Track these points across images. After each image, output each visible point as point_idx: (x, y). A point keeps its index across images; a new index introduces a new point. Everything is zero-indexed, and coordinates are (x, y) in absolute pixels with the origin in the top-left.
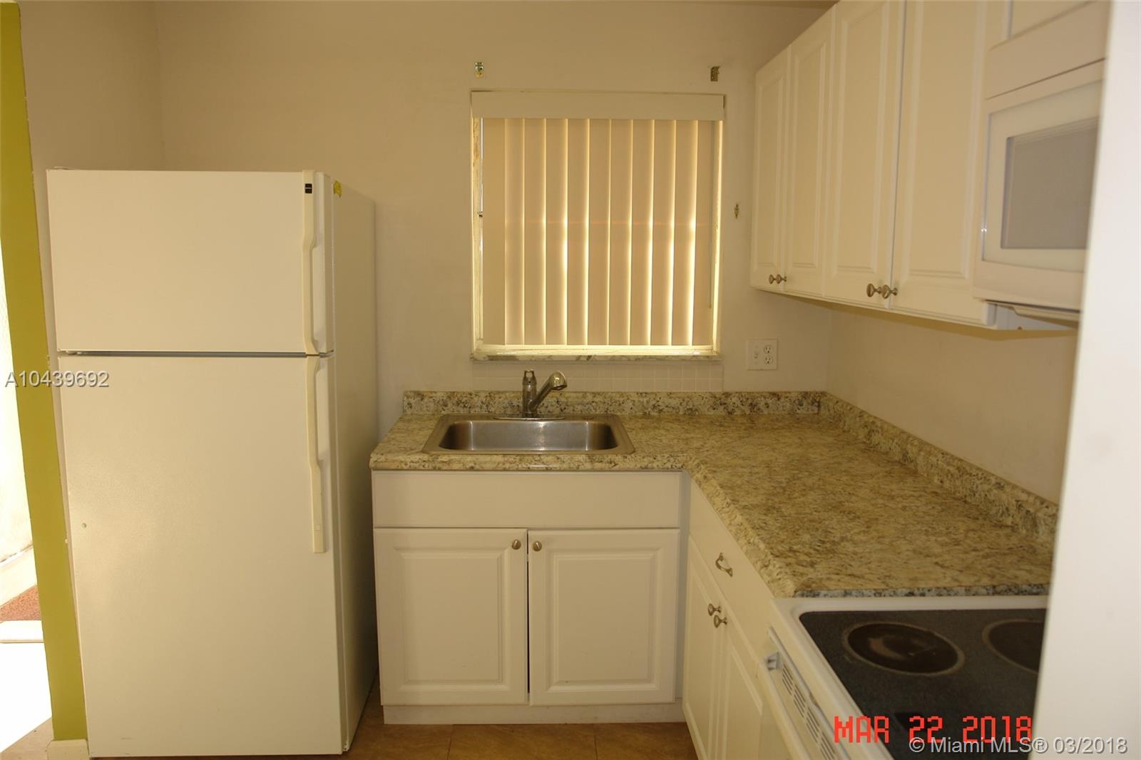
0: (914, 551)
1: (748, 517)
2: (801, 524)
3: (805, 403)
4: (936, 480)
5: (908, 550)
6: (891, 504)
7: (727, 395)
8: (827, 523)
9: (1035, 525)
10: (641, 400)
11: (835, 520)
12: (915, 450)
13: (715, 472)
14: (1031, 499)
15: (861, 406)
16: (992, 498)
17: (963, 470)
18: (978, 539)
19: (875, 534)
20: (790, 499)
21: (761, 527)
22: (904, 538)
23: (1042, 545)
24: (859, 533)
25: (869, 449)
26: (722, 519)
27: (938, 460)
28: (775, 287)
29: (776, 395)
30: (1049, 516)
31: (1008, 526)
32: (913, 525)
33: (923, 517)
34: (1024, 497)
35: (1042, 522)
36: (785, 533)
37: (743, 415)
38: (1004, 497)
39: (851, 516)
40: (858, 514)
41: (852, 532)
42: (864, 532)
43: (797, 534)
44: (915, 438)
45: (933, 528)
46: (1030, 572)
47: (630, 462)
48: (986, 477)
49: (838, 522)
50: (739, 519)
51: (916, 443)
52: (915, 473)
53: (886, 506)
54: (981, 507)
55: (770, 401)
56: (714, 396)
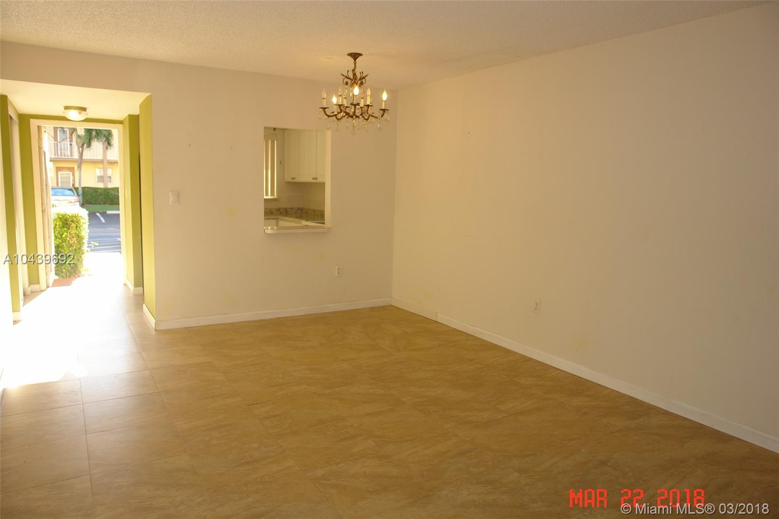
28: (292, 180)
29: (292, 208)
37: (284, 213)
55: (290, 209)
56: (276, 209)
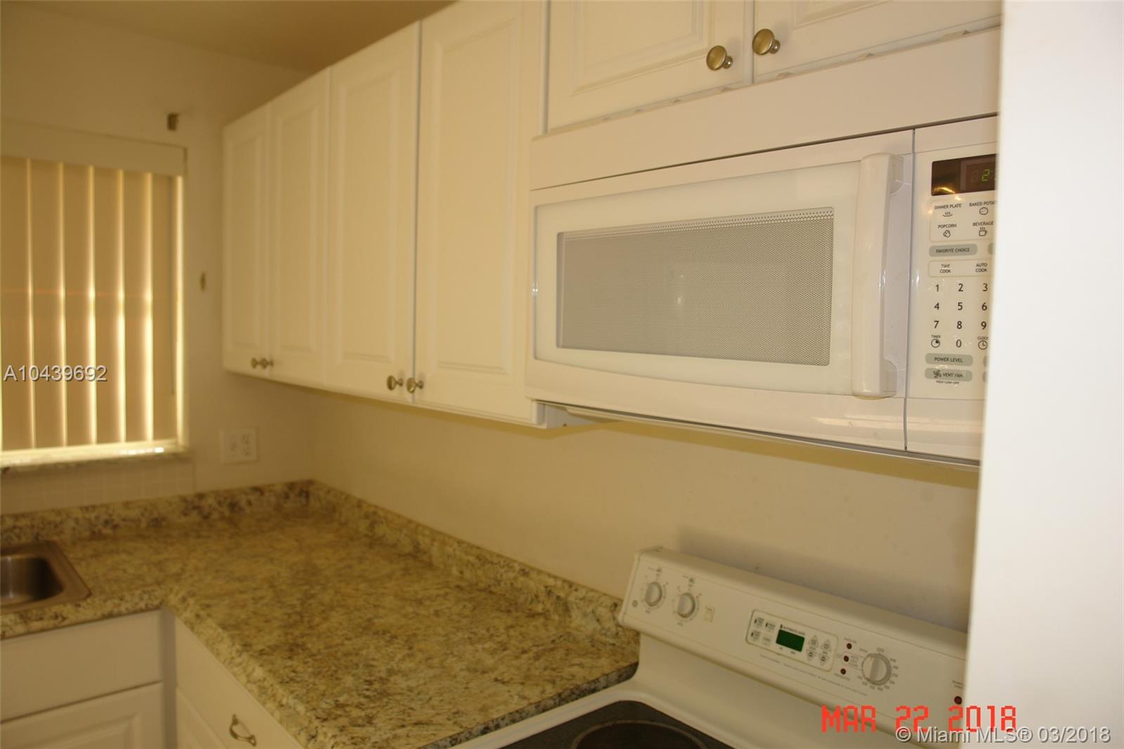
0: (468, 669)
1: (270, 667)
2: (336, 662)
3: (292, 495)
4: (455, 571)
5: (462, 670)
6: (423, 612)
7: (201, 496)
8: (364, 652)
9: (567, 610)
10: (87, 515)
11: (372, 647)
12: (427, 540)
13: (208, 606)
14: (559, 583)
15: (357, 494)
16: (519, 586)
17: (484, 558)
18: (520, 637)
19: (420, 656)
20: (311, 627)
21: (292, 679)
22: (452, 653)
23: (577, 629)
24: (403, 659)
25: (374, 542)
26: (235, 674)
27: (454, 550)
28: (259, 372)
29: (258, 490)
30: (581, 599)
31: (539, 614)
32: (454, 634)
33: (458, 622)
34: (551, 582)
35: (574, 606)
36: (323, 681)
37: (223, 518)
38: (532, 584)
39: (387, 637)
40: (393, 632)
41: (396, 659)
42: (409, 655)
43: (337, 679)
44: (425, 527)
45: (474, 633)
46: (581, 665)
47: (86, 612)
48: (509, 564)
49: (376, 648)
50: (259, 673)
51: (427, 532)
52: (430, 565)
53: (418, 615)
54: (508, 596)
55: (252, 497)
56: (184, 500)
